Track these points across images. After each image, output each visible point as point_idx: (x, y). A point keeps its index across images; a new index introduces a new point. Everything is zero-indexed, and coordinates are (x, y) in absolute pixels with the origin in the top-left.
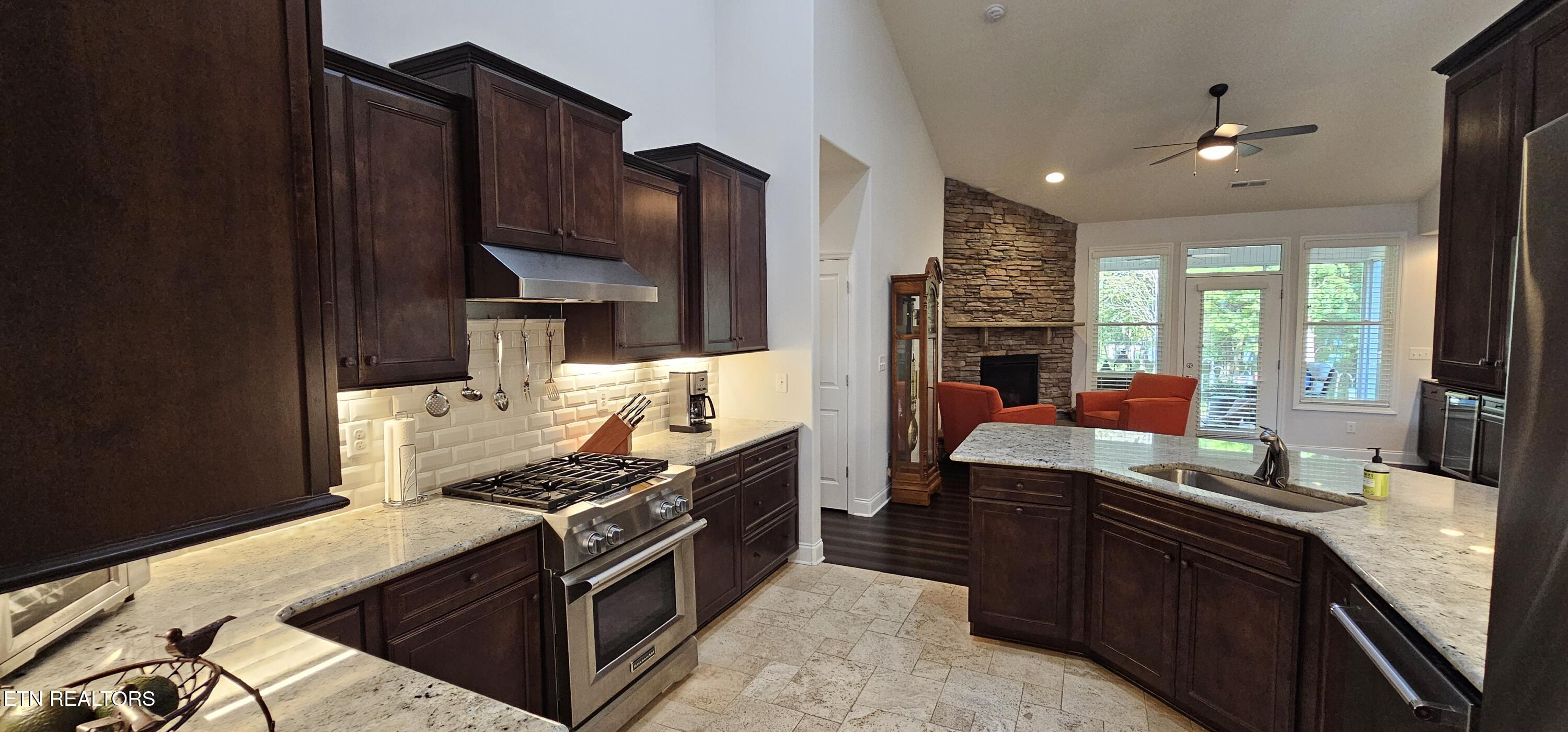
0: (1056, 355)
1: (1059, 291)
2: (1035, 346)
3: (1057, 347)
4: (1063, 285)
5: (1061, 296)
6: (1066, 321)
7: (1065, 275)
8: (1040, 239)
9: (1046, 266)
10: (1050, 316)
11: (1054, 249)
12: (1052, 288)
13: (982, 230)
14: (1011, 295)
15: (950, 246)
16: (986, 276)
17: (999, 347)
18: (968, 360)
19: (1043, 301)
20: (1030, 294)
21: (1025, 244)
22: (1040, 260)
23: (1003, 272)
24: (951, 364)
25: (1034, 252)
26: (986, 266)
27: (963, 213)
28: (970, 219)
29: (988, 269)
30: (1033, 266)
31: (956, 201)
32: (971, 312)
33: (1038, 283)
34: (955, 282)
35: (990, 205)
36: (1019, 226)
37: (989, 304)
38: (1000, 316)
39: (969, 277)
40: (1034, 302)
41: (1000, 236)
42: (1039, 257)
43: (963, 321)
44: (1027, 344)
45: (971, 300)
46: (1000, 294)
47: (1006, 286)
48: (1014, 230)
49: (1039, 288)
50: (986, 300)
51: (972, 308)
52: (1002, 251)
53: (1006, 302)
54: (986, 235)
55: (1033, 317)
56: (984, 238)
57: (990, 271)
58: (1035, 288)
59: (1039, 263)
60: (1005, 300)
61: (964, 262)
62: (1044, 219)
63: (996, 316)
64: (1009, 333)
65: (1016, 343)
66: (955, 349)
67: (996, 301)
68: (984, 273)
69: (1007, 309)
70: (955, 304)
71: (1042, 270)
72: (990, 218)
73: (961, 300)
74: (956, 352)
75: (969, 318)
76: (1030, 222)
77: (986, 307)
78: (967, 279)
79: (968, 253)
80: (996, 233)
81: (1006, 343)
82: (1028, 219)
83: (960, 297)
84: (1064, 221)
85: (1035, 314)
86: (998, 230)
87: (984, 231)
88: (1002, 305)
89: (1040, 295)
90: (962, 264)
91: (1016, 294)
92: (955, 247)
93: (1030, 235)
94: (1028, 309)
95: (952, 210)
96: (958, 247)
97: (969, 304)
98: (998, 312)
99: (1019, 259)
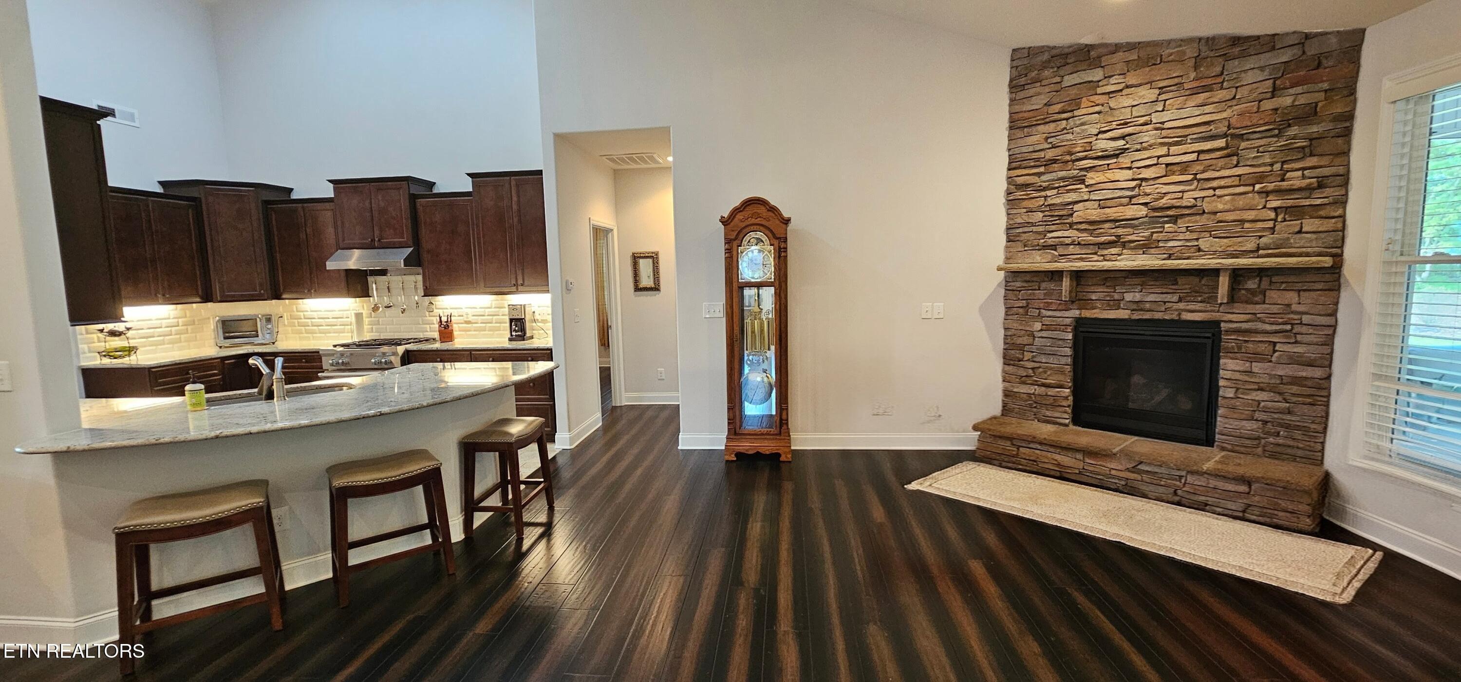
0: (1268, 327)
1: (1278, 192)
2: (1198, 306)
3: (1275, 309)
4: (1304, 177)
5: (1290, 203)
6: (1308, 255)
7: (1312, 155)
8: (1225, 94)
9: (1243, 145)
10: (1250, 245)
11: (1268, 105)
12: (1257, 187)
13: (1076, 113)
14: (1144, 213)
15: (1017, 151)
16: (1087, 186)
17: (1116, 304)
18: (1047, 321)
19: (1230, 216)
20: (1192, 207)
21: (1182, 113)
22: (1225, 135)
23: (1128, 174)
24: (1015, 325)
25: (1208, 123)
26: (1085, 169)
27: (1039, 94)
28: (1054, 100)
29: (1089, 175)
30: (1200, 152)
31: (1026, 81)
32: (1054, 247)
33: (1215, 184)
34: (1025, 204)
35: (1096, 64)
36: (1161, 84)
37: (1091, 232)
38: (1114, 251)
39: (1049, 193)
40: (1203, 220)
41: (1117, 113)
42: (1221, 130)
43: (1039, 261)
44: (1180, 300)
45: (1053, 228)
46: (1112, 213)
47: (1131, 197)
48: (1152, 94)
49: (1218, 192)
50: (1083, 226)
51: (1050, 242)
52: (1123, 137)
53: (1133, 227)
54: (1087, 118)
55: (1199, 250)
56: (1082, 124)
57: (1092, 178)
58: (1211, 192)
59: (1221, 143)
60: (1130, 222)
61: (1042, 169)
62: (1236, 50)
63: (1106, 252)
64: (1137, 281)
65: (1151, 298)
66: (1024, 303)
67: (1107, 225)
68: (1083, 182)
69: (1133, 237)
70: (1024, 237)
71: (1231, 155)
72: (1097, 88)
73: (1035, 229)
74: (1026, 307)
75: (1050, 256)
76: (1197, 67)
77: (1086, 237)
78: (1046, 197)
79: (1050, 154)
80: (1111, 109)
81: (1129, 297)
82: (1194, 62)
83: (1033, 224)
84: (1306, 36)
85: (1203, 244)
86: (1112, 105)
87: (1084, 111)
88: (1120, 231)
89: (1220, 207)
90: (1039, 175)
91: (1155, 209)
92: (1024, 150)
93: (1194, 92)
94: (1188, 235)
95: (1021, 95)
96: (1031, 149)
97: (1049, 235)
98: (1111, 244)
99: (1163, 144)
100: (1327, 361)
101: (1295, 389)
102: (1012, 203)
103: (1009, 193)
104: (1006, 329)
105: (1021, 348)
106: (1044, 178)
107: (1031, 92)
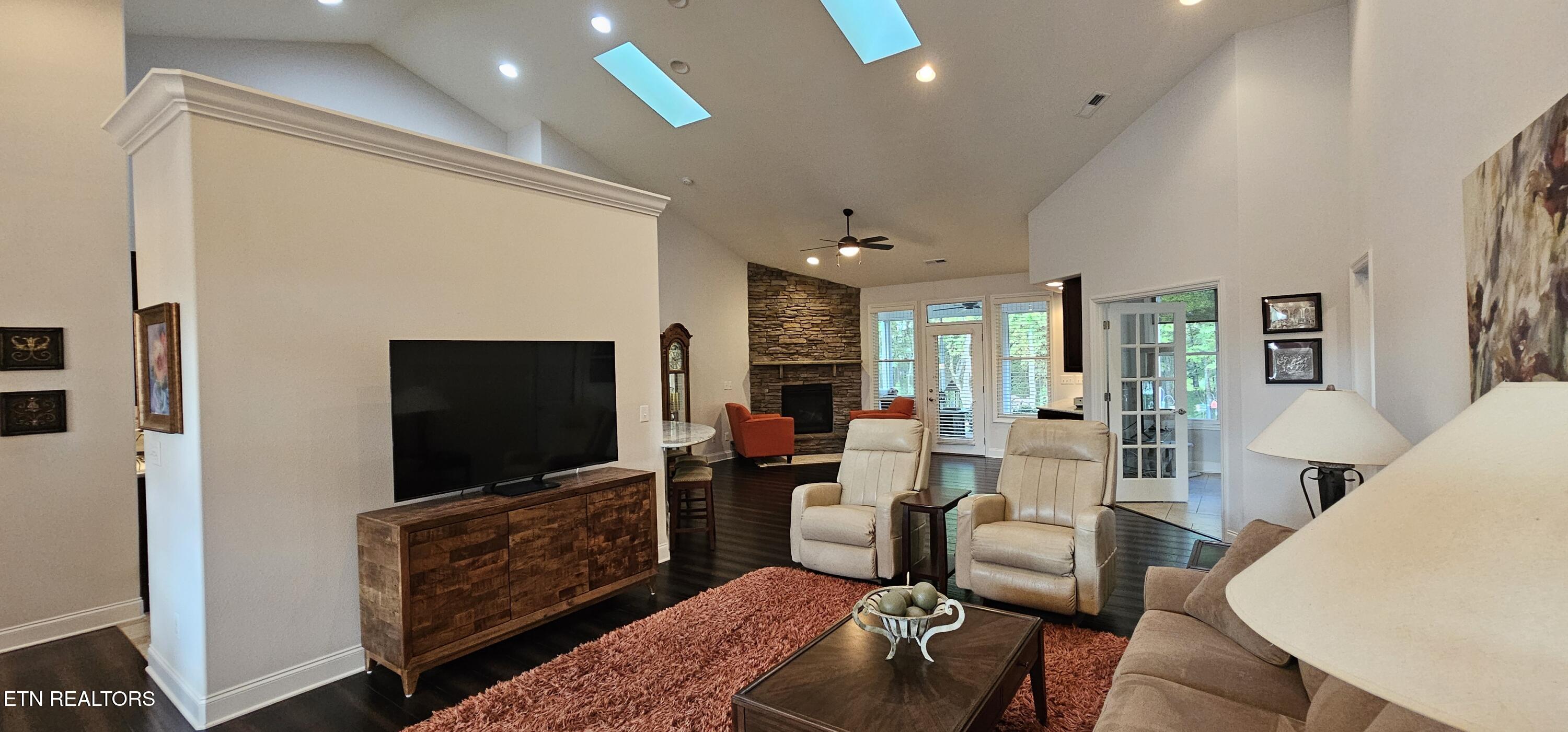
0: (846, 384)
1: (845, 337)
2: (826, 378)
3: (847, 378)
4: (850, 333)
5: (848, 341)
6: (853, 359)
7: (852, 325)
8: (827, 301)
9: (834, 320)
10: (839, 356)
11: (840, 307)
12: (839, 335)
13: (778, 297)
14: (805, 341)
15: (753, 309)
16: (783, 329)
17: (797, 379)
18: (771, 388)
19: (832, 345)
20: (820, 341)
21: (815, 305)
22: (829, 315)
23: (798, 325)
24: (756, 391)
25: (823, 310)
26: (783, 321)
27: (762, 286)
28: (769, 290)
29: (785, 324)
30: (822, 320)
31: (755, 278)
32: (772, 354)
33: (827, 332)
34: (758, 334)
35: (785, 279)
36: (809, 292)
37: (786, 348)
38: (796, 356)
39: (769, 330)
40: (825, 346)
41: (793, 300)
42: (828, 313)
43: (766, 361)
44: (820, 376)
45: (772, 345)
46: (794, 341)
47: (801, 335)
48: (805, 296)
49: (828, 336)
50: (783, 346)
51: (771, 352)
52: (796, 310)
53: (802, 347)
54: (782, 300)
55: (824, 357)
56: (780, 302)
57: (786, 325)
58: (826, 335)
59: (828, 318)
60: (801, 345)
61: (765, 319)
62: (830, 286)
63: (792, 357)
64: (805, 369)
65: (810, 375)
66: (759, 380)
67: (793, 346)
68: (782, 326)
69: (802, 351)
70: (758, 349)
71: (831, 323)
72: (785, 288)
73: (763, 346)
74: (761, 383)
75: (770, 359)
76: (819, 289)
77: (784, 350)
78: (767, 331)
79: (768, 313)
80: (791, 298)
81: (802, 376)
82: (817, 287)
83: (762, 344)
84: (848, 287)
85: (826, 354)
86: (792, 296)
87: (780, 297)
88: (798, 348)
89: (829, 341)
90: (763, 321)
91: (809, 340)
92: (757, 309)
93: (819, 298)
94: (821, 351)
95: (754, 284)
96: (760, 309)
97: (770, 349)
98: (794, 354)
99: (811, 315)
100: (859, 396)
101: (854, 406)
102: (751, 333)
103: (750, 328)
104: (751, 393)
105: (760, 401)
106: (765, 323)
107: (758, 284)
